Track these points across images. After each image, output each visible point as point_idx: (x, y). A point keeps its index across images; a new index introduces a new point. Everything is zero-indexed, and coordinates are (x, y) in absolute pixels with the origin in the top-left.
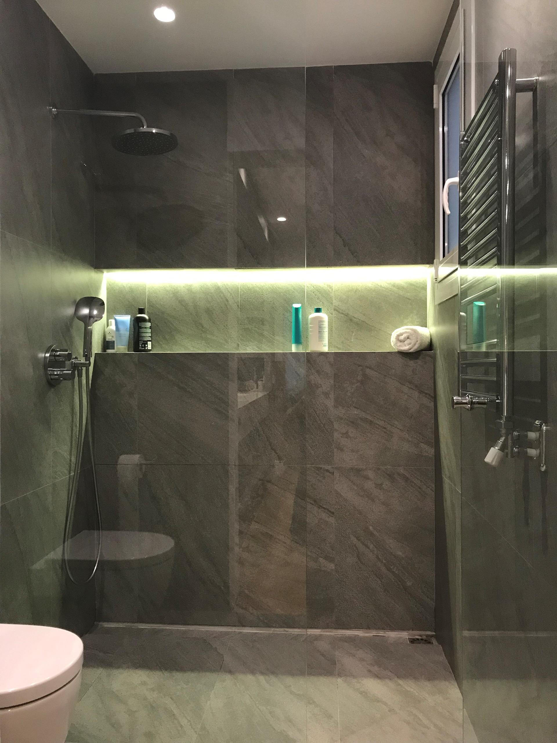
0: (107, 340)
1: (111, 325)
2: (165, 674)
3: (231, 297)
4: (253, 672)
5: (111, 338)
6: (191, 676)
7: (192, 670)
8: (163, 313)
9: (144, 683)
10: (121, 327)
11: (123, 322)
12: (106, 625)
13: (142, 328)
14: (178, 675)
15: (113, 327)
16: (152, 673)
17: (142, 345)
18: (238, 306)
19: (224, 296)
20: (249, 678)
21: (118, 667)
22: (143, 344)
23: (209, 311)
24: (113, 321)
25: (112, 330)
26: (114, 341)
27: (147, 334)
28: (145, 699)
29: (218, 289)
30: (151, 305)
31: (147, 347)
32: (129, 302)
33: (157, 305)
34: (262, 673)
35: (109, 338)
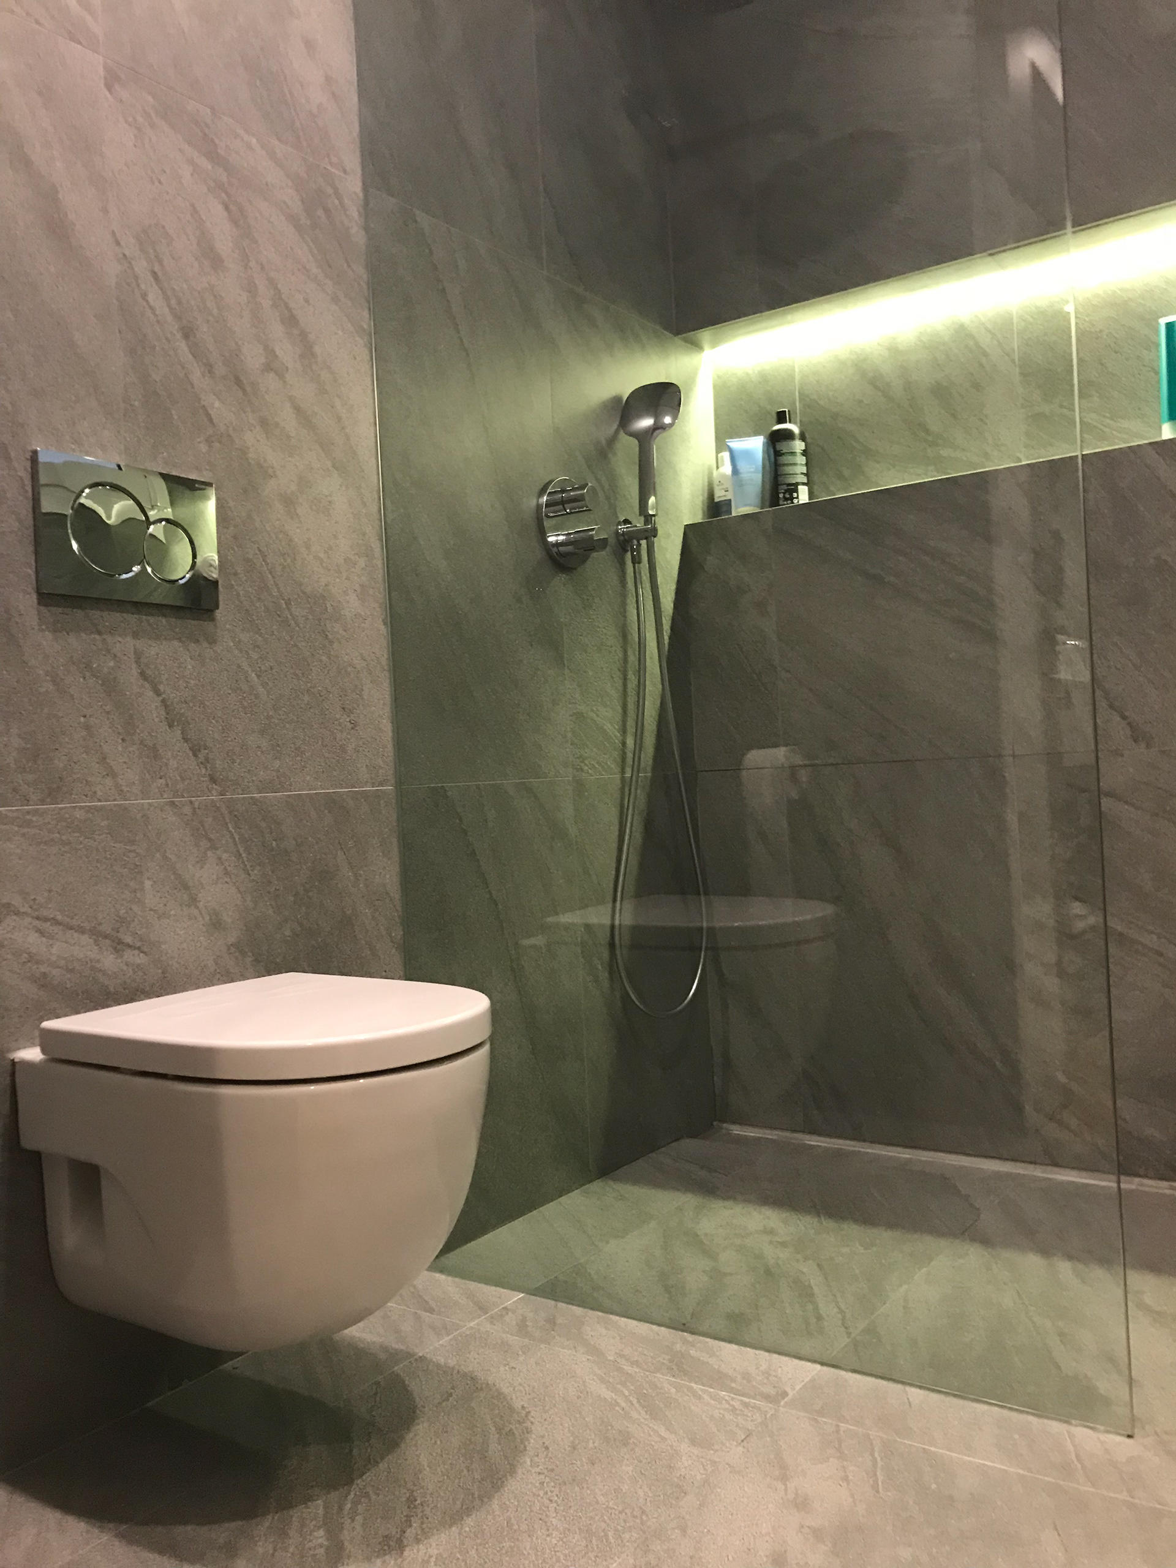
0: (717, 500)
1: (723, 465)
2: (824, 1223)
3: (995, 342)
4: (1045, 1252)
5: (723, 493)
6: (884, 1236)
7: (891, 1226)
8: (835, 416)
9: (770, 1232)
10: (742, 466)
11: (747, 454)
12: (737, 1130)
13: (783, 454)
14: (852, 1229)
15: (727, 469)
16: (795, 1217)
17: (784, 493)
18: (1013, 361)
19: (977, 344)
20: (1032, 1262)
21: (725, 1198)
22: (786, 491)
23: (941, 392)
24: (725, 456)
25: (724, 476)
26: (730, 500)
27: (798, 468)
28: (759, 1257)
29: (962, 333)
30: (809, 404)
31: (797, 498)
32: (759, 406)
33: (821, 403)
34: (1070, 1257)
35: (720, 495)
